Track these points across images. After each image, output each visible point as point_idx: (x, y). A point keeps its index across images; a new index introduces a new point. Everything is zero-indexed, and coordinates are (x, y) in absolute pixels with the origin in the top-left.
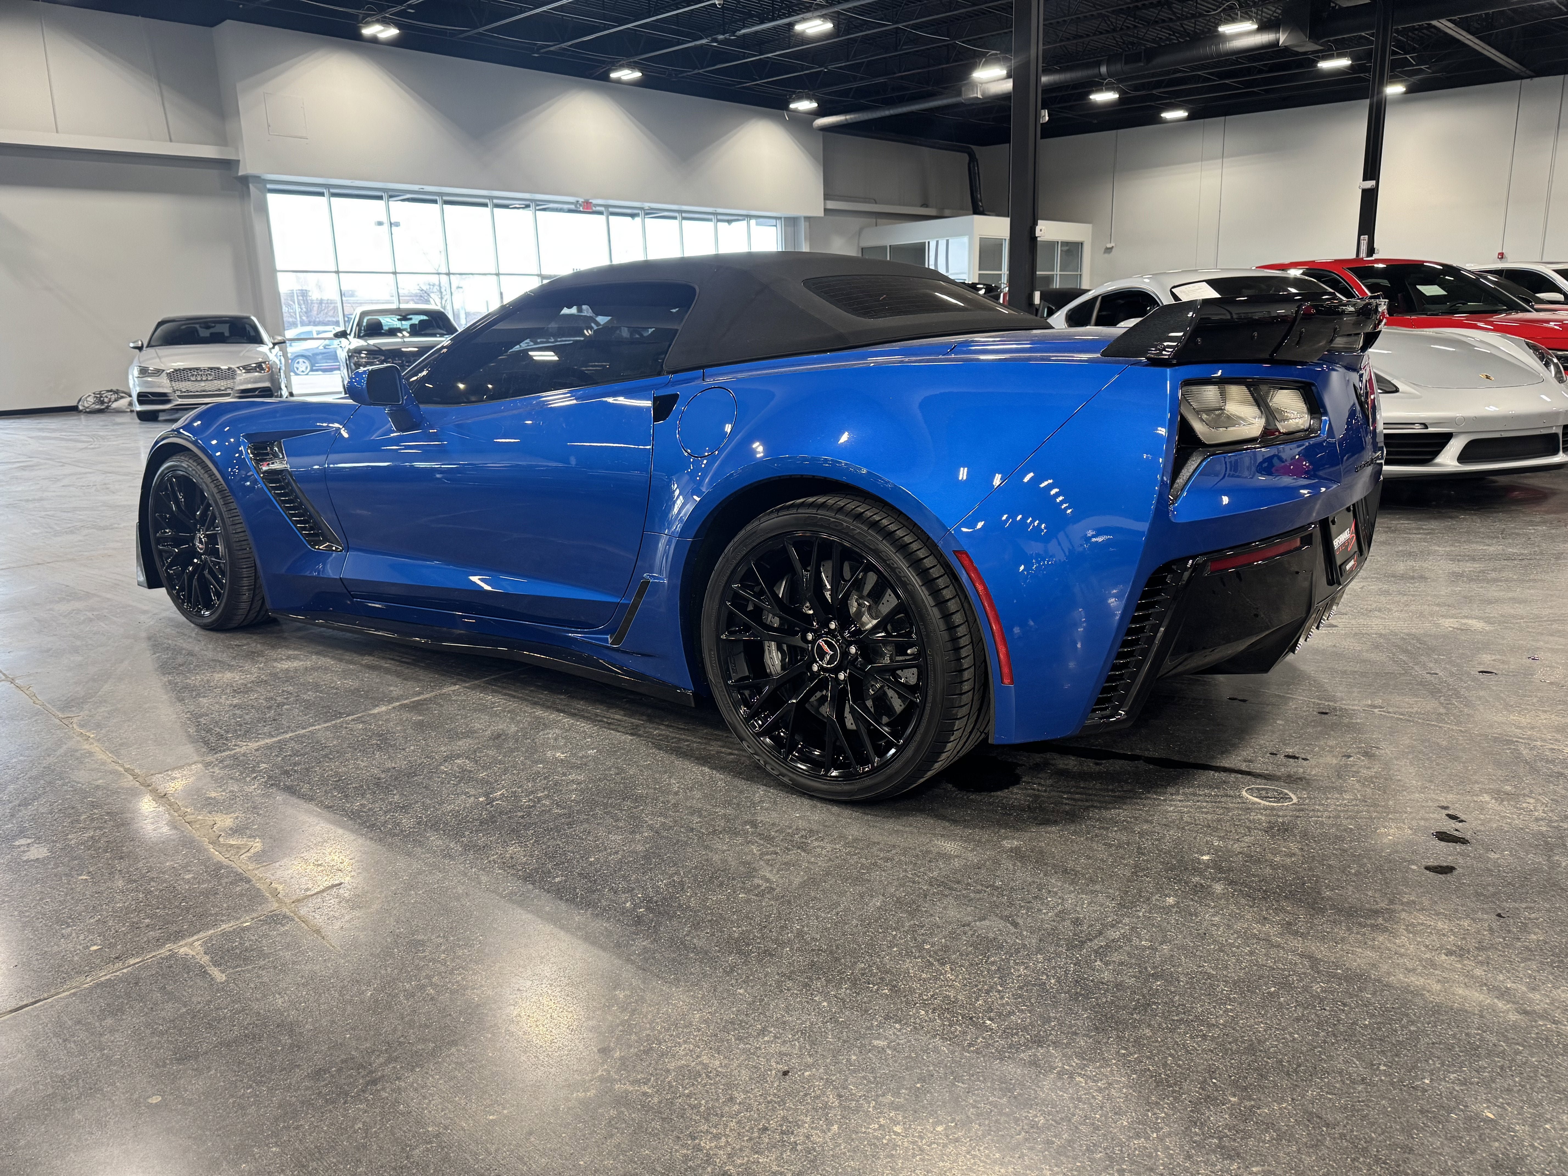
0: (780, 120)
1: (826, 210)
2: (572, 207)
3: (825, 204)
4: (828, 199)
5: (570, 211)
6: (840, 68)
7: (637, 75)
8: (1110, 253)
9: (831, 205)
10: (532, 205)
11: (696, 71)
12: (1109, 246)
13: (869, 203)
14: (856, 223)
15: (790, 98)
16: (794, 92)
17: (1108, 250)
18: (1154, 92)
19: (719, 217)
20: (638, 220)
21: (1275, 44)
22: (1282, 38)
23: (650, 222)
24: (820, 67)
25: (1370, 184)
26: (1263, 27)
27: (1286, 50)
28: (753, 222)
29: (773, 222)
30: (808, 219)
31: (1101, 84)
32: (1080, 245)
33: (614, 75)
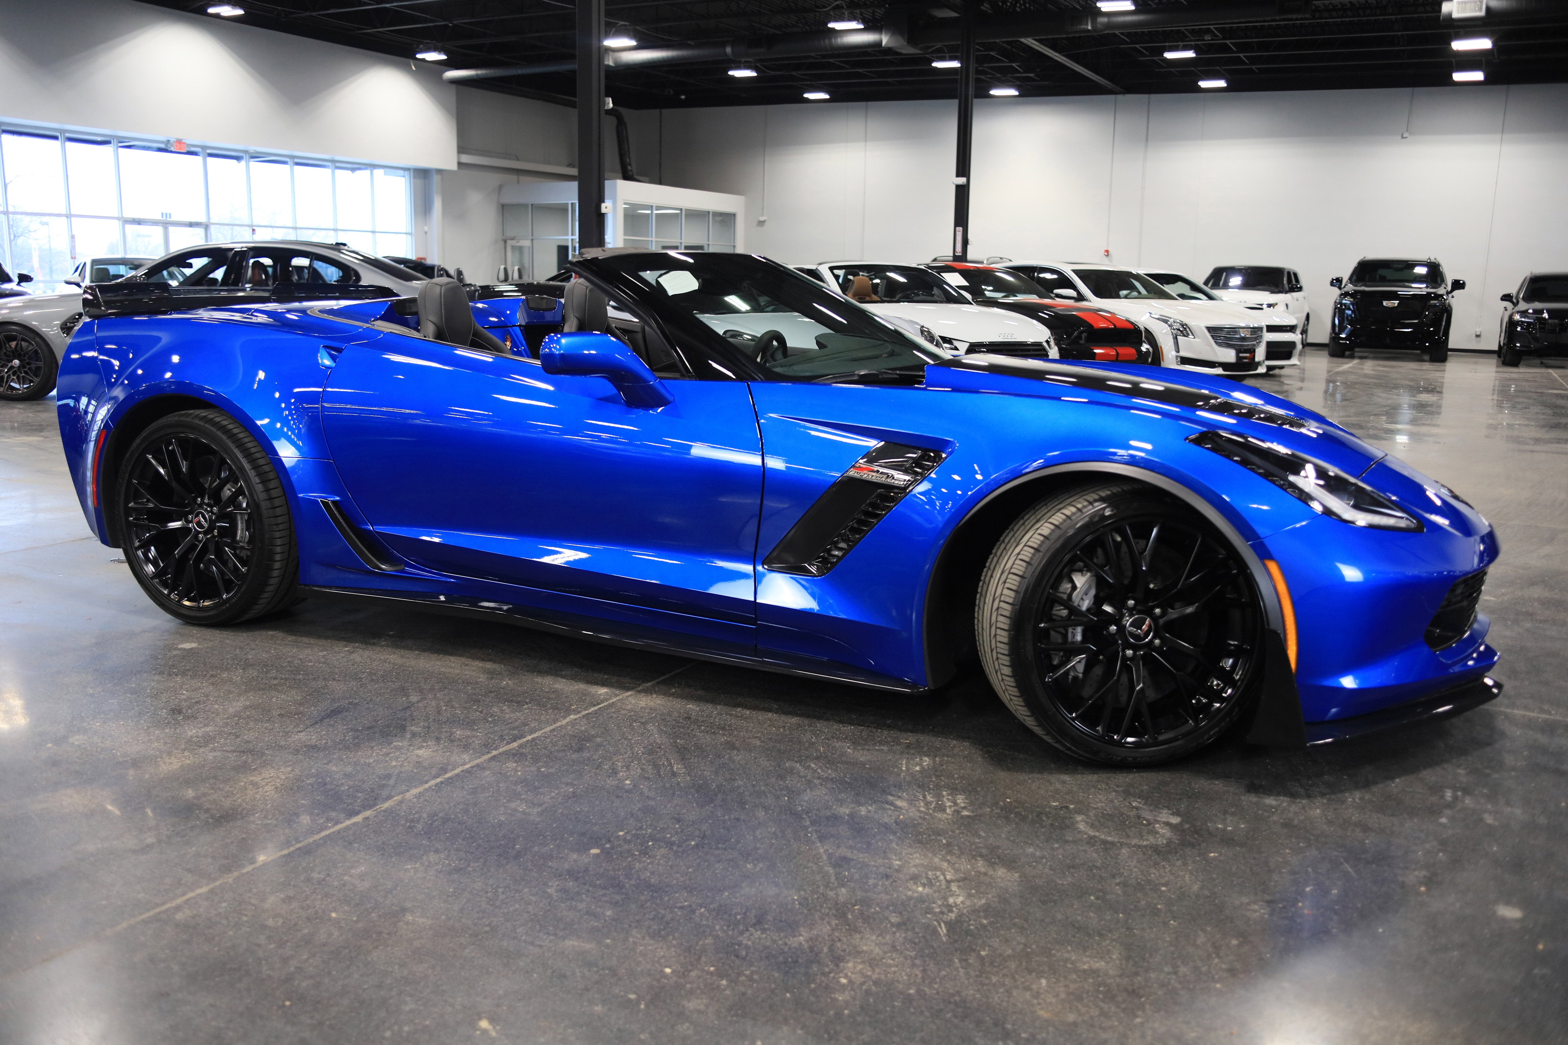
0: (406, 68)
1: (460, 164)
2: (162, 146)
3: (459, 158)
4: (463, 153)
5: (160, 150)
6: (465, 23)
7: (239, 12)
8: (762, 226)
9: (465, 159)
10: (115, 141)
11: (308, 14)
12: (762, 219)
13: (510, 159)
14: (495, 179)
15: (418, 47)
16: (422, 43)
17: (761, 223)
18: (794, 73)
19: (338, 165)
20: (243, 162)
21: (878, 44)
22: (886, 40)
23: (254, 165)
24: (444, 20)
25: (962, 180)
26: (869, 27)
27: (889, 51)
28: (378, 172)
29: (401, 172)
30: (439, 171)
31: (740, 62)
32: (733, 216)
33: (212, 10)
